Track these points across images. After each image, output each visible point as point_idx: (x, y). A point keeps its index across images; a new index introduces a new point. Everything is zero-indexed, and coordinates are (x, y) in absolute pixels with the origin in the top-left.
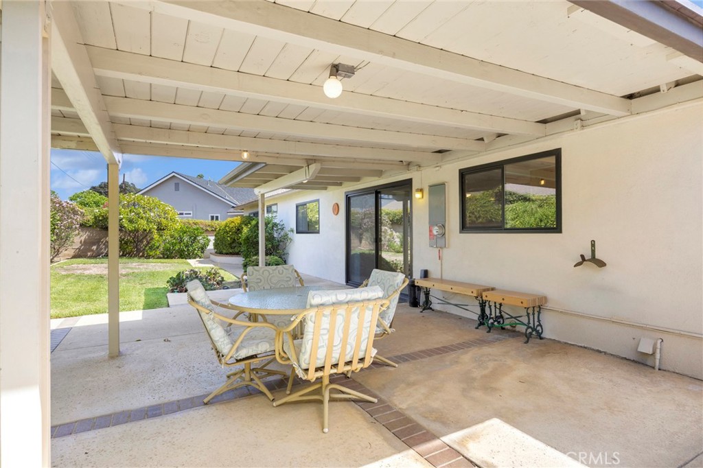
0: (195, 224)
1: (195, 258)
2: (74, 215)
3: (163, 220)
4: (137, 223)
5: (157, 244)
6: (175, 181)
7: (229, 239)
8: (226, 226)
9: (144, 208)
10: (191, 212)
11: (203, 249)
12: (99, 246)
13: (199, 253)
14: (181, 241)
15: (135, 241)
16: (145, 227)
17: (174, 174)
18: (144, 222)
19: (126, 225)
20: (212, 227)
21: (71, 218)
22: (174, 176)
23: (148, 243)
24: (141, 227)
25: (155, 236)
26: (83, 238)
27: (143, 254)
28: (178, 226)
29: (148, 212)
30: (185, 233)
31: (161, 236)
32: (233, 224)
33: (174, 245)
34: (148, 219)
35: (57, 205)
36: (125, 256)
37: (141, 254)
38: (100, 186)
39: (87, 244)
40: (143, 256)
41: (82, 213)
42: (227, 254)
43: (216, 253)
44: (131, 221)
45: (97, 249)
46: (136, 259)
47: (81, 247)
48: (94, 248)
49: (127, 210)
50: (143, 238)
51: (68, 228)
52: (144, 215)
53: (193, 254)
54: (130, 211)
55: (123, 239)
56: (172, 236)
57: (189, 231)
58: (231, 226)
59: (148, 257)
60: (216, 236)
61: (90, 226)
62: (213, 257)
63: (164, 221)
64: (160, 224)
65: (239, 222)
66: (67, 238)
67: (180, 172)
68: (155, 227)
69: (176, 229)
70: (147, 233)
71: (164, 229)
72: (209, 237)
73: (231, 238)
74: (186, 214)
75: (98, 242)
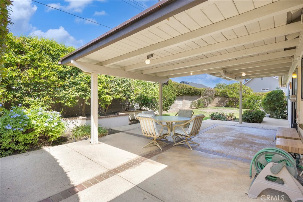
10: (269, 89)
12: (224, 103)
14: (250, 102)
19: (229, 95)
26: (219, 100)
28: (250, 95)
30: (251, 98)
31: (243, 100)
36: (231, 107)
39: (220, 102)
44: (231, 94)
47: (218, 103)
48: (222, 103)
52: (236, 92)
54: (231, 90)
61: (221, 96)
74: (266, 90)
75: (223, 101)
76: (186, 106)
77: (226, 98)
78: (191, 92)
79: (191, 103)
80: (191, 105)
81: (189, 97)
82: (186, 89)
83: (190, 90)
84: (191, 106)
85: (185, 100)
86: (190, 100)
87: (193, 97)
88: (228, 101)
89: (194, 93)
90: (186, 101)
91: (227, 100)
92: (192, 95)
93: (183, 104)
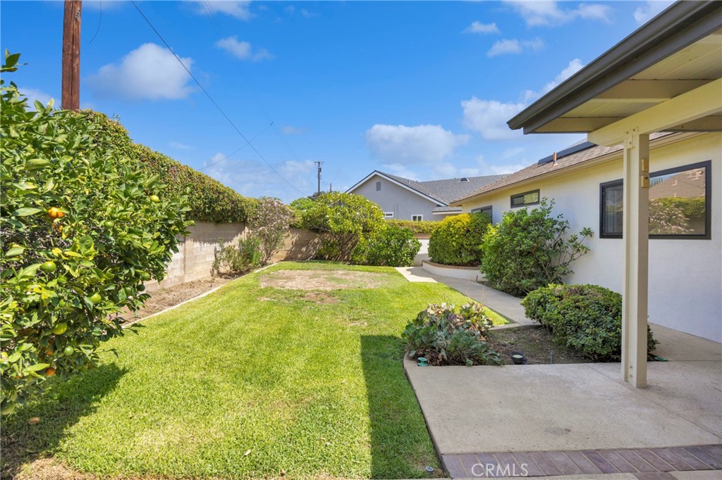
0: (401, 225)
1: (403, 266)
2: (284, 215)
3: (369, 219)
4: (342, 223)
5: (363, 248)
6: (378, 180)
7: (454, 243)
8: (449, 227)
9: (349, 207)
10: (393, 213)
11: (412, 255)
12: (308, 247)
13: (409, 260)
14: (389, 244)
15: (340, 244)
16: (350, 229)
17: (375, 173)
18: (349, 222)
19: (332, 226)
20: (419, 228)
21: (281, 218)
22: (376, 175)
23: (354, 245)
24: (347, 228)
25: (361, 239)
26: (294, 240)
27: (348, 257)
28: (384, 227)
29: (353, 211)
30: (393, 235)
31: (367, 238)
32: (459, 223)
33: (380, 249)
34: (354, 219)
35: (269, 205)
36: (330, 260)
37: (346, 257)
38: (314, 196)
39: (298, 245)
40: (347, 260)
41: (291, 213)
42: (450, 264)
43: (432, 261)
44: (337, 222)
45: (306, 250)
46: (341, 264)
47: (292, 248)
48: (304, 249)
49: (333, 210)
50: (348, 241)
51: (278, 229)
52: (349, 215)
53: (401, 260)
54: (336, 210)
55: (329, 242)
56: (378, 239)
57: (397, 233)
58: (456, 226)
59: (353, 263)
60: (431, 239)
61: (300, 228)
62: (427, 266)
63: (370, 222)
64: (365, 224)
65: (468, 220)
66: (276, 240)
67: (381, 171)
68: (361, 228)
69: (382, 231)
70: (352, 235)
71: (368, 232)
72: (420, 241)
73: (458, 243)
74: (387, 215)
75: (306, 244)
76: (199, 268)
77: (312, 234)
78: (218, 209)
79: (216, 252)
80: (217, 261)
81: (210, 228)
82: (203, 191)
83: (217, 200)
84: (216, 266)
85: (195, 240)
86: (211, 242)
87: (224, 229)
88: (318, 243)
89: (229, 211)
90: (197, 245)
91: (316, 241)
92: (218, 222)
93: (184, 259)
